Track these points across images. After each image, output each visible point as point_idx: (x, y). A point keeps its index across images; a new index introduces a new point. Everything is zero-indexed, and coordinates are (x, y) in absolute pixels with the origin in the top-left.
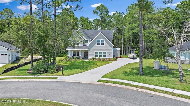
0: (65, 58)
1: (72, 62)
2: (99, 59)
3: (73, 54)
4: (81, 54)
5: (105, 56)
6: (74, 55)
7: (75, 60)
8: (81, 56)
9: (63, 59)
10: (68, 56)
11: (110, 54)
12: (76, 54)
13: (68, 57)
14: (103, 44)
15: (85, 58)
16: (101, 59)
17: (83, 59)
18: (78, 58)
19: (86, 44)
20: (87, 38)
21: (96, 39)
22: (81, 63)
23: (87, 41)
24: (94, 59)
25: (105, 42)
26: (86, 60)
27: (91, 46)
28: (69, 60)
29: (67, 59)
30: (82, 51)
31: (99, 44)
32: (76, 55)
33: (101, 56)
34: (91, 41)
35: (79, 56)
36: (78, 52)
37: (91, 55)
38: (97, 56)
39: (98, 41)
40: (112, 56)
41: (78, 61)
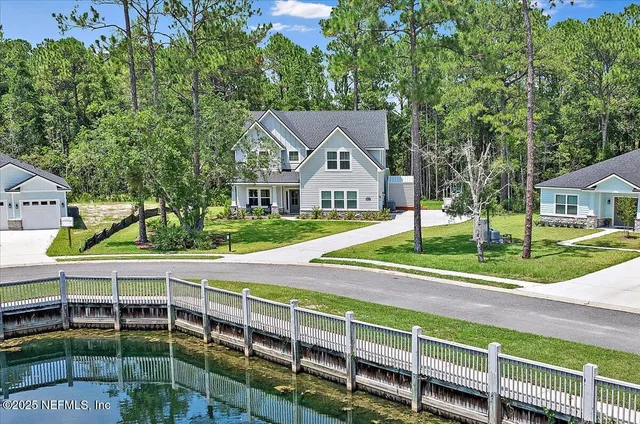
0: (223, 212)
1: (248, 224)
2: (334, 216)
3: (248, 198)
4: (275, 196)
5: (352, 204)
6: (253, 202)
7: (256, 217)
8: (275, 204)
9: (218, 216)
10: (234, 204)
11: (368, 199)
12: (259, 198)
13: (235, 208)
14: (345, 165)
15: (289, 211)
16: (342, 211)
17: (283, 213)
18: (266, 213)
19: (293, 165)
20: (294, 143)
21: (323, 148)
22: (276, 227)
23: (294, 155)
24: (317, 214)
25: (351, 159)
26: (293, 219)
27: (309, 170)
28: (236, 218)
29: (230, 216)
30: (278, 188)
31: (332, 165)
32: (259, 201)
33: (339, 204)
34: (309, 152)
35: (269, 205)
36: (266, 193)
37: (309, 201)
38: (326, 204)
39: (332, 155)
40: (376, 206)
41: (267, 220)
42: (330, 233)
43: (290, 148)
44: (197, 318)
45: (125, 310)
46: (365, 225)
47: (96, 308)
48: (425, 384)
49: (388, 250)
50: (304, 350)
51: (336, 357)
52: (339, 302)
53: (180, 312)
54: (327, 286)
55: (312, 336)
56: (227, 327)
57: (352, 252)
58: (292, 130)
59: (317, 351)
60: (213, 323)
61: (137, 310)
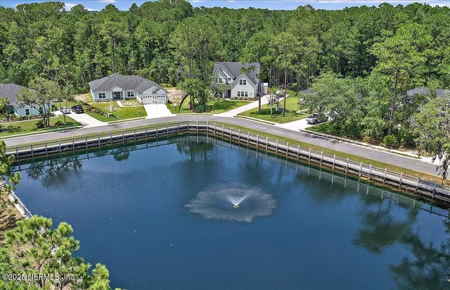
1: (216, 101)
2: (241, 99)
4: (223, 92)
5: (246, 95)
7: (218, 99)
8: (223, 95)
11: (251, 94)
14: (245, 84)
16: (244, 98)
17: (226, 97)
18: (221, 97)
19: (229, 82)
20: (230, 75)
21: (239, 79)
22: (224, 102)
23: (230, 79)
24: (236, 98)
25: (247, 82)
26: (228, 100)
27: (234, 85)
31: (241, 84)
33: (243, 95)
34: (234, 79)
37: (234, 94)
38: (239, 95)
39: (241, 81)
40: (253, 96)
41: (221, 100)
42: (239, 106)
43: (229, 77)
44: (213, 130)
45: (199, 127)
46: (249, 103)
47: (193, 127)
48: (250, 140)
49: (252, 113)
50: (232, 135)
51: (237, 136)
52: (239, 127)
53: (209, 128)
54: (236, 123)
55: (233, 133)
56: (219, 131)
57: (243, 114)
58: (230, 71)
59: (234, 135)
60: (216, 130)
61: (201, 128)
